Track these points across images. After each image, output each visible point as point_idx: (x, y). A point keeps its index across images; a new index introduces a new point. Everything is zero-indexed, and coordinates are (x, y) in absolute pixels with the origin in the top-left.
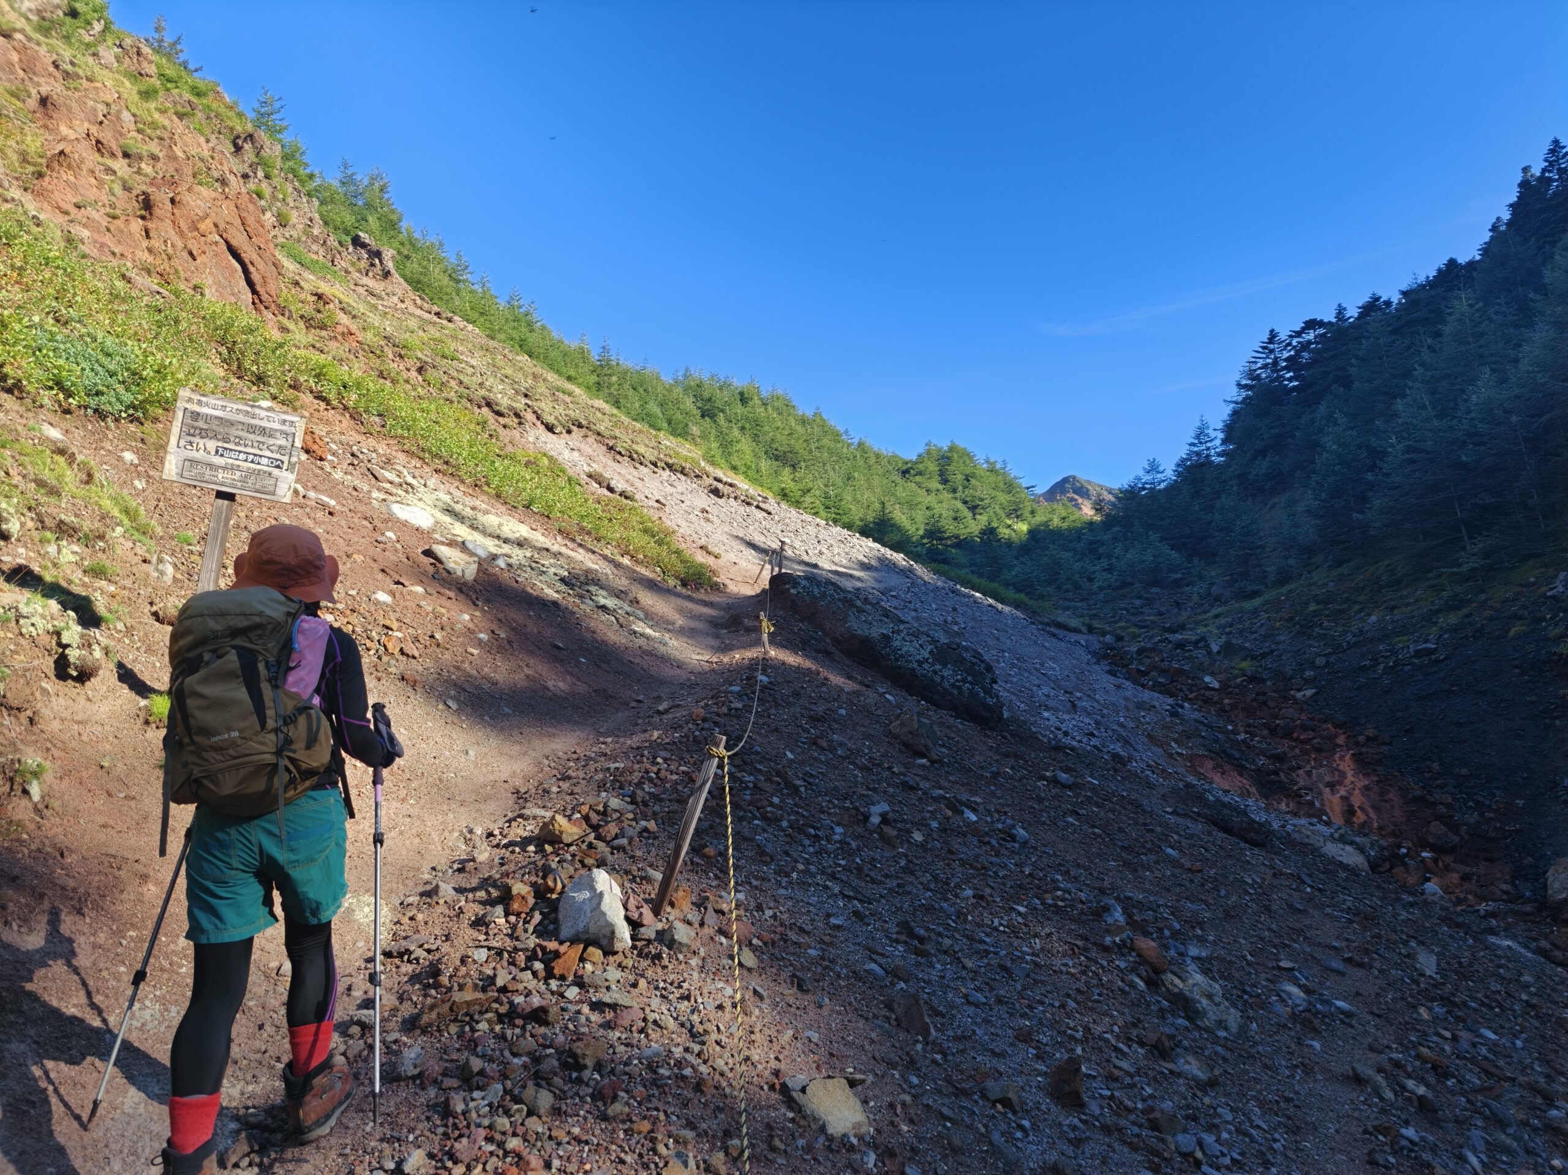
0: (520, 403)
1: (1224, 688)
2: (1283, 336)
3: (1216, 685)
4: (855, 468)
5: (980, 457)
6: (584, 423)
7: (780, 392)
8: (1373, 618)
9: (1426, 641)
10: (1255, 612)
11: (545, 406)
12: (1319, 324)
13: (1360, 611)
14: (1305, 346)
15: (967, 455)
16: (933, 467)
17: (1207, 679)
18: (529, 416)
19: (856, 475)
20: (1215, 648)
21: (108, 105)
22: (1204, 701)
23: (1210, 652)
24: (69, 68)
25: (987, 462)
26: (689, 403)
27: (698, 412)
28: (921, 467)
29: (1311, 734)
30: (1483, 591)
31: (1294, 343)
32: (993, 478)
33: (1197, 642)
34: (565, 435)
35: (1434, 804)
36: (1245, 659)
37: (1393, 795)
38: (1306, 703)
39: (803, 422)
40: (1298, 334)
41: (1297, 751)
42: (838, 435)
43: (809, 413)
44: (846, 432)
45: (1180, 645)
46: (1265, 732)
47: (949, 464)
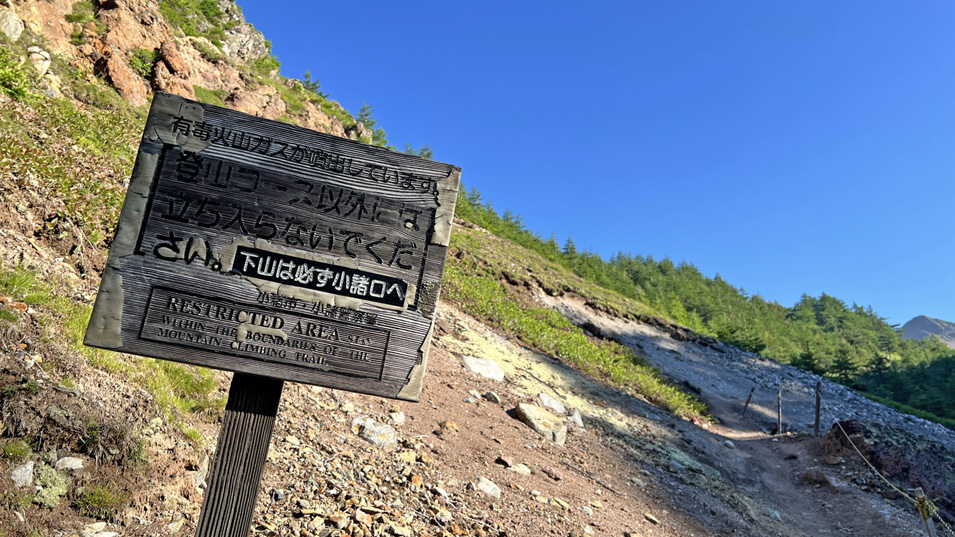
0: (527, 276)
4: (755, 316)
5: (849, 305)
6: (571, 288)
7: (688, 264)
11: (543, 277)
15: (835, 303)
16: (810, 313)
18: (535, 285)
19: (755, 320)
21: (270, 97)
24: (249, 78)
25: (855, 307)
27: (632, 281)
28: (799, 313)
32: (863, 320)
34: (559, 297)
39: (709, 284)
42: (734, 291)
43: (712, 278)
44: (742, 290)
47: (823, 310)
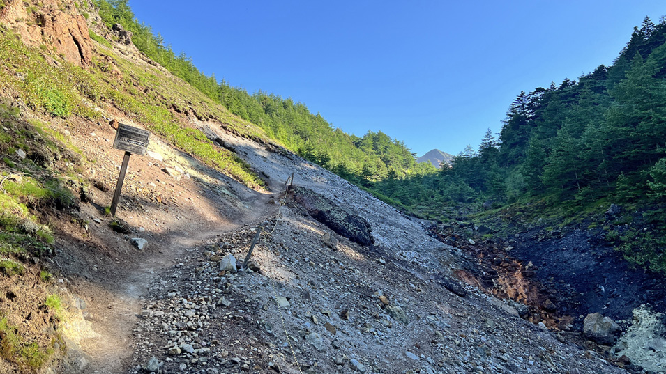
0: (187, 107)
1: (477, 244)
2: (527, 94)
3: (474, 243)
4: (334, 141)
5: (392, 139)
6: (214, 116)
7: (302, 104)
8: (541, 219)
9: (557, 229)
10: (496, 214)
11: (197, 109)
12: (543, 90)
13: (536, 216)
14: (536, 99)
15: (386, 137)
16: (371, 142)
17: (470, 240)
19: (334, 144)
20: (476, 228)
22: (467, 249)
23: (474, 230)
25: (395, 141)
26: (260, 107)
27: (264, 111)
28: (364, 142)
29: (507, 264)
30: (582, 210)
31: (531, 98)
32: (397, 149)
33: (469, 225)
35: (549, 293)
36: (488, 233)
37: (535, 289)
38: (508, 252)
39: (312, 118)
40: (533, 94)
41: (501, 271)
42: (327, 124)
43: (315, 115)
44: (331, 124)
45: (461, 226)
46: (490, 263)
47: (378, 141)
